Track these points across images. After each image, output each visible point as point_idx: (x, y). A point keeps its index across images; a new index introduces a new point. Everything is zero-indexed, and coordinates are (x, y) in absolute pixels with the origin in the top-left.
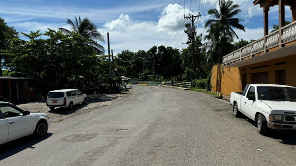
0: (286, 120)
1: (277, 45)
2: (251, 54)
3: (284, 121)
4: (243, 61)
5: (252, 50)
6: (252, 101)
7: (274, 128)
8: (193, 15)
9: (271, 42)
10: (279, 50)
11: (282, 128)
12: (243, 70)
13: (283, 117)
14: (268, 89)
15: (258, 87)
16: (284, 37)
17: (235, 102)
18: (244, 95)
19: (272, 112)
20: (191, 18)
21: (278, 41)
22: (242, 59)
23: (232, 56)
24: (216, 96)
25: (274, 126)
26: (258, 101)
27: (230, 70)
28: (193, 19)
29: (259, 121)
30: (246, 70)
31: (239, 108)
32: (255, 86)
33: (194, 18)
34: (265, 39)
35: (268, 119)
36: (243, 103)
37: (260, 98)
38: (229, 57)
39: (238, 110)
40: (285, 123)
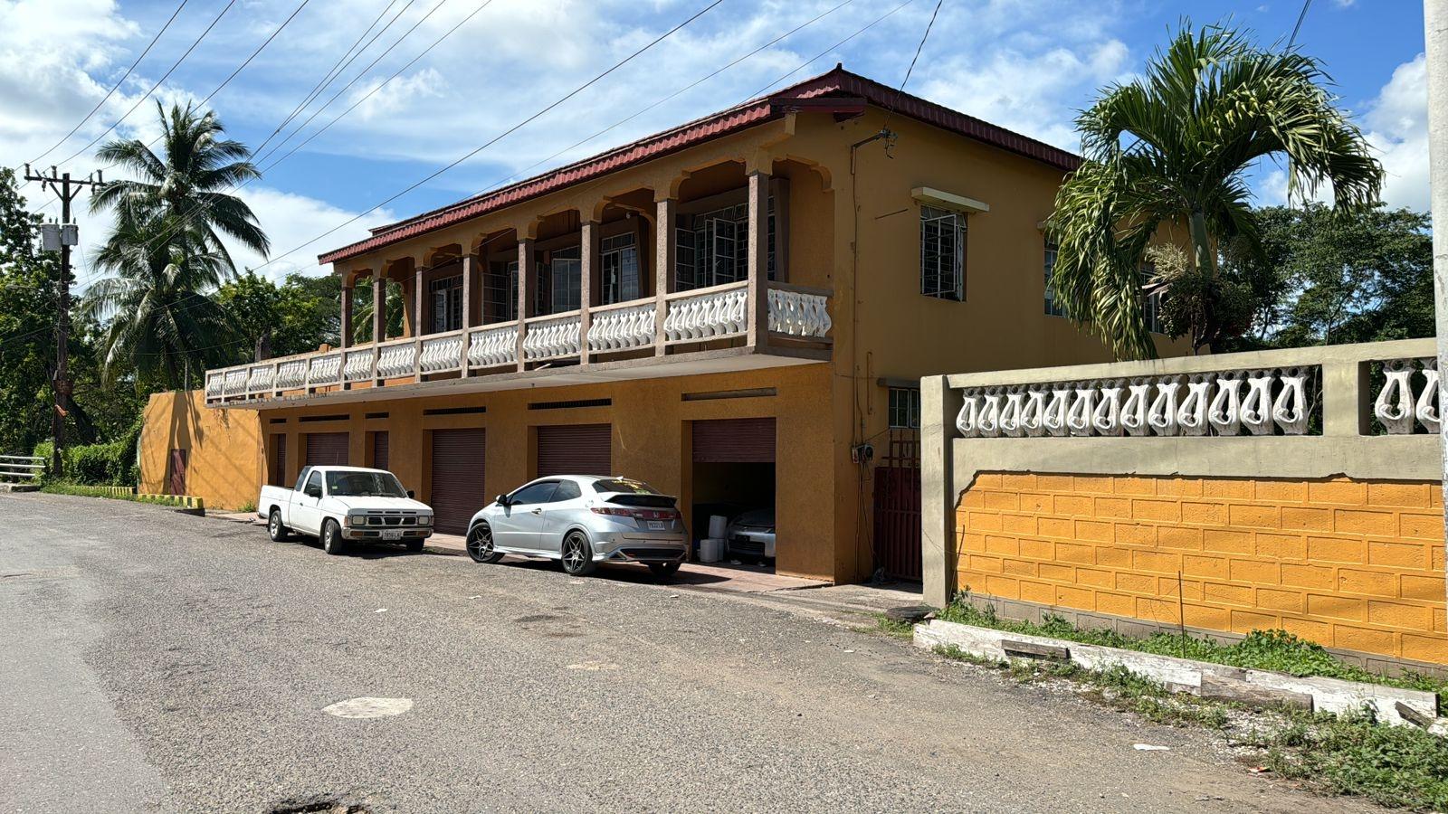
0: (370, 523)
1: (368, 378)
2: (307, 386)
3: (367, 524)
4: (281, 398)
5: (310, 376)
6: (317, 499)
7: (351, 538)
8: (66, 176)
9: (356, 369)
10: (372, 391)
11: (363, 537)
12: (274, 421)
13: (365, 520)
14: (346, 476)
15: (328, 473)
16: (382, 365)
17: (274, 509)
18: (299, 490)
19: (349, 512)
20: (59, 186)
21: (372, 371)
22: (279, 394)
23: (243, 376)
24: (178, 508)
25: (352, 534)
26: (326, 497)
27: (225, 418)
28: (66, 188)
29: (328, 534)
30: (283, 421)
31: (285, 519)
32: (323, 469)
33: (73, 187)
34: (343, 355)
35: (342, 524)
36: (295, 507)
37: (332, 493)
38: (231, 377)
39: (281, 523)
40: (367, 528)
